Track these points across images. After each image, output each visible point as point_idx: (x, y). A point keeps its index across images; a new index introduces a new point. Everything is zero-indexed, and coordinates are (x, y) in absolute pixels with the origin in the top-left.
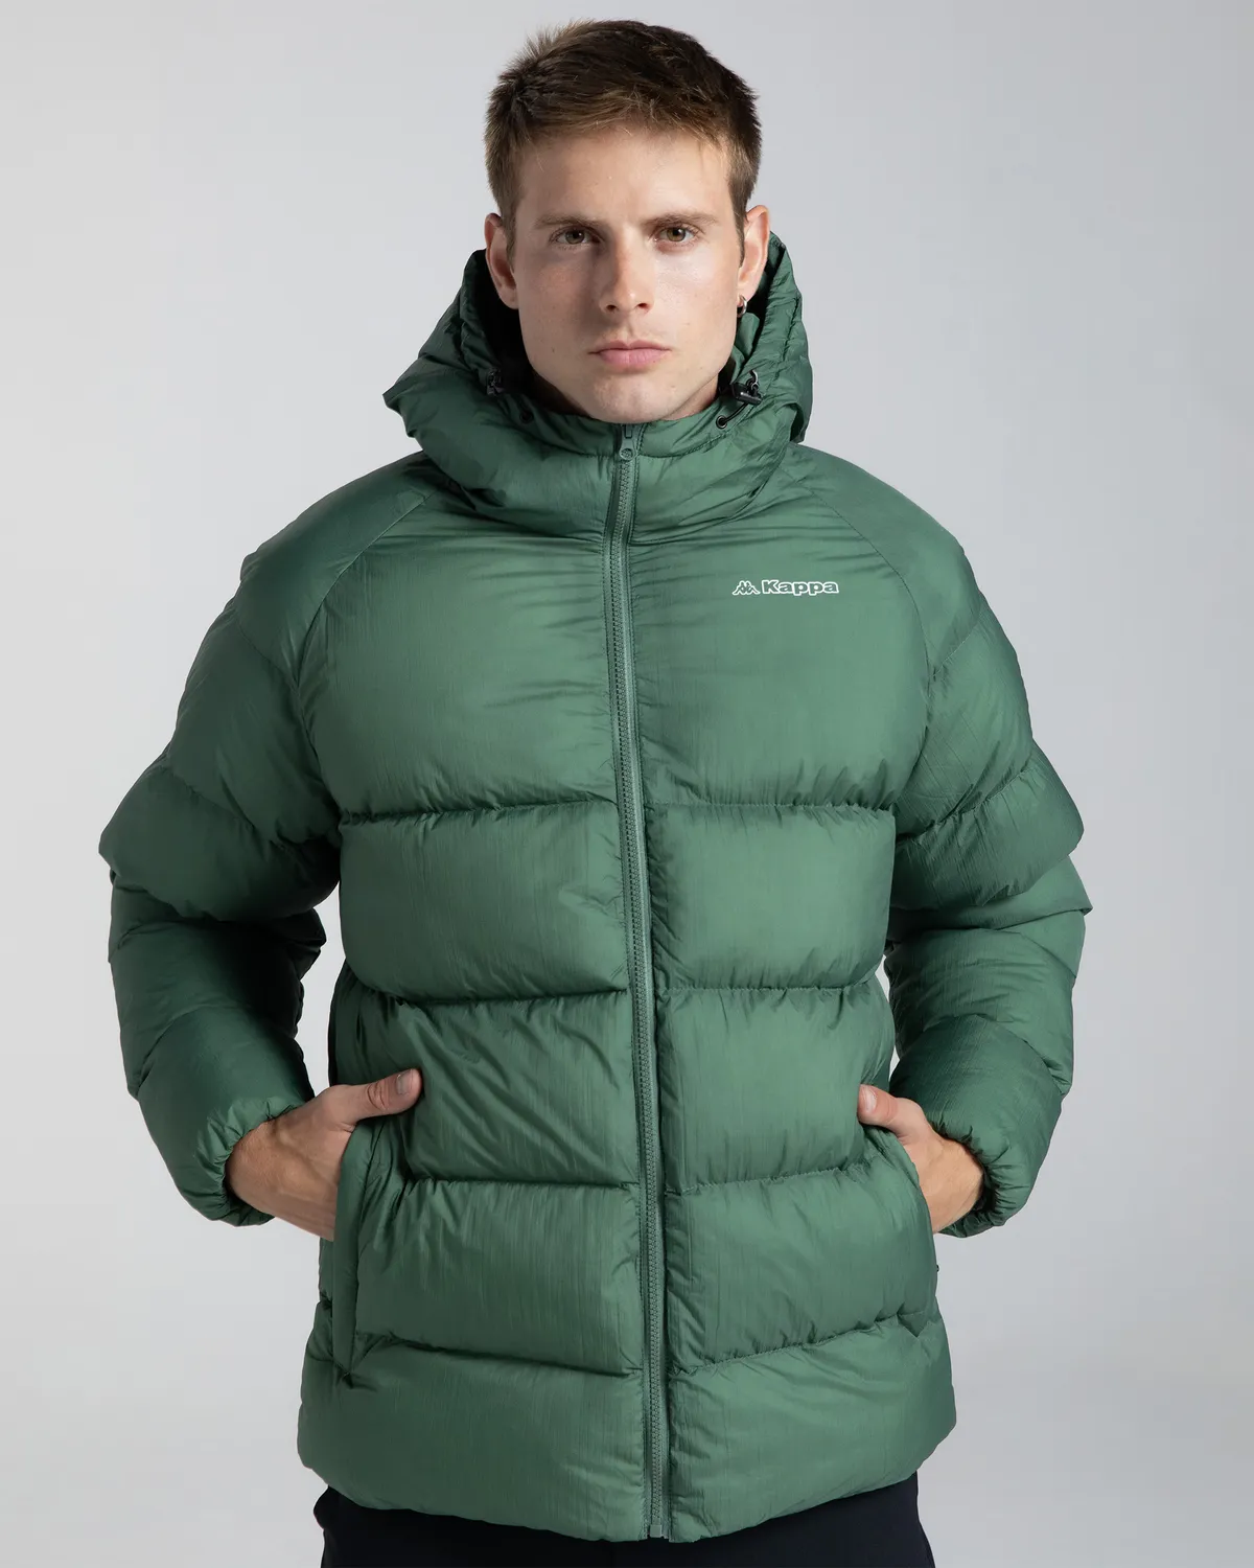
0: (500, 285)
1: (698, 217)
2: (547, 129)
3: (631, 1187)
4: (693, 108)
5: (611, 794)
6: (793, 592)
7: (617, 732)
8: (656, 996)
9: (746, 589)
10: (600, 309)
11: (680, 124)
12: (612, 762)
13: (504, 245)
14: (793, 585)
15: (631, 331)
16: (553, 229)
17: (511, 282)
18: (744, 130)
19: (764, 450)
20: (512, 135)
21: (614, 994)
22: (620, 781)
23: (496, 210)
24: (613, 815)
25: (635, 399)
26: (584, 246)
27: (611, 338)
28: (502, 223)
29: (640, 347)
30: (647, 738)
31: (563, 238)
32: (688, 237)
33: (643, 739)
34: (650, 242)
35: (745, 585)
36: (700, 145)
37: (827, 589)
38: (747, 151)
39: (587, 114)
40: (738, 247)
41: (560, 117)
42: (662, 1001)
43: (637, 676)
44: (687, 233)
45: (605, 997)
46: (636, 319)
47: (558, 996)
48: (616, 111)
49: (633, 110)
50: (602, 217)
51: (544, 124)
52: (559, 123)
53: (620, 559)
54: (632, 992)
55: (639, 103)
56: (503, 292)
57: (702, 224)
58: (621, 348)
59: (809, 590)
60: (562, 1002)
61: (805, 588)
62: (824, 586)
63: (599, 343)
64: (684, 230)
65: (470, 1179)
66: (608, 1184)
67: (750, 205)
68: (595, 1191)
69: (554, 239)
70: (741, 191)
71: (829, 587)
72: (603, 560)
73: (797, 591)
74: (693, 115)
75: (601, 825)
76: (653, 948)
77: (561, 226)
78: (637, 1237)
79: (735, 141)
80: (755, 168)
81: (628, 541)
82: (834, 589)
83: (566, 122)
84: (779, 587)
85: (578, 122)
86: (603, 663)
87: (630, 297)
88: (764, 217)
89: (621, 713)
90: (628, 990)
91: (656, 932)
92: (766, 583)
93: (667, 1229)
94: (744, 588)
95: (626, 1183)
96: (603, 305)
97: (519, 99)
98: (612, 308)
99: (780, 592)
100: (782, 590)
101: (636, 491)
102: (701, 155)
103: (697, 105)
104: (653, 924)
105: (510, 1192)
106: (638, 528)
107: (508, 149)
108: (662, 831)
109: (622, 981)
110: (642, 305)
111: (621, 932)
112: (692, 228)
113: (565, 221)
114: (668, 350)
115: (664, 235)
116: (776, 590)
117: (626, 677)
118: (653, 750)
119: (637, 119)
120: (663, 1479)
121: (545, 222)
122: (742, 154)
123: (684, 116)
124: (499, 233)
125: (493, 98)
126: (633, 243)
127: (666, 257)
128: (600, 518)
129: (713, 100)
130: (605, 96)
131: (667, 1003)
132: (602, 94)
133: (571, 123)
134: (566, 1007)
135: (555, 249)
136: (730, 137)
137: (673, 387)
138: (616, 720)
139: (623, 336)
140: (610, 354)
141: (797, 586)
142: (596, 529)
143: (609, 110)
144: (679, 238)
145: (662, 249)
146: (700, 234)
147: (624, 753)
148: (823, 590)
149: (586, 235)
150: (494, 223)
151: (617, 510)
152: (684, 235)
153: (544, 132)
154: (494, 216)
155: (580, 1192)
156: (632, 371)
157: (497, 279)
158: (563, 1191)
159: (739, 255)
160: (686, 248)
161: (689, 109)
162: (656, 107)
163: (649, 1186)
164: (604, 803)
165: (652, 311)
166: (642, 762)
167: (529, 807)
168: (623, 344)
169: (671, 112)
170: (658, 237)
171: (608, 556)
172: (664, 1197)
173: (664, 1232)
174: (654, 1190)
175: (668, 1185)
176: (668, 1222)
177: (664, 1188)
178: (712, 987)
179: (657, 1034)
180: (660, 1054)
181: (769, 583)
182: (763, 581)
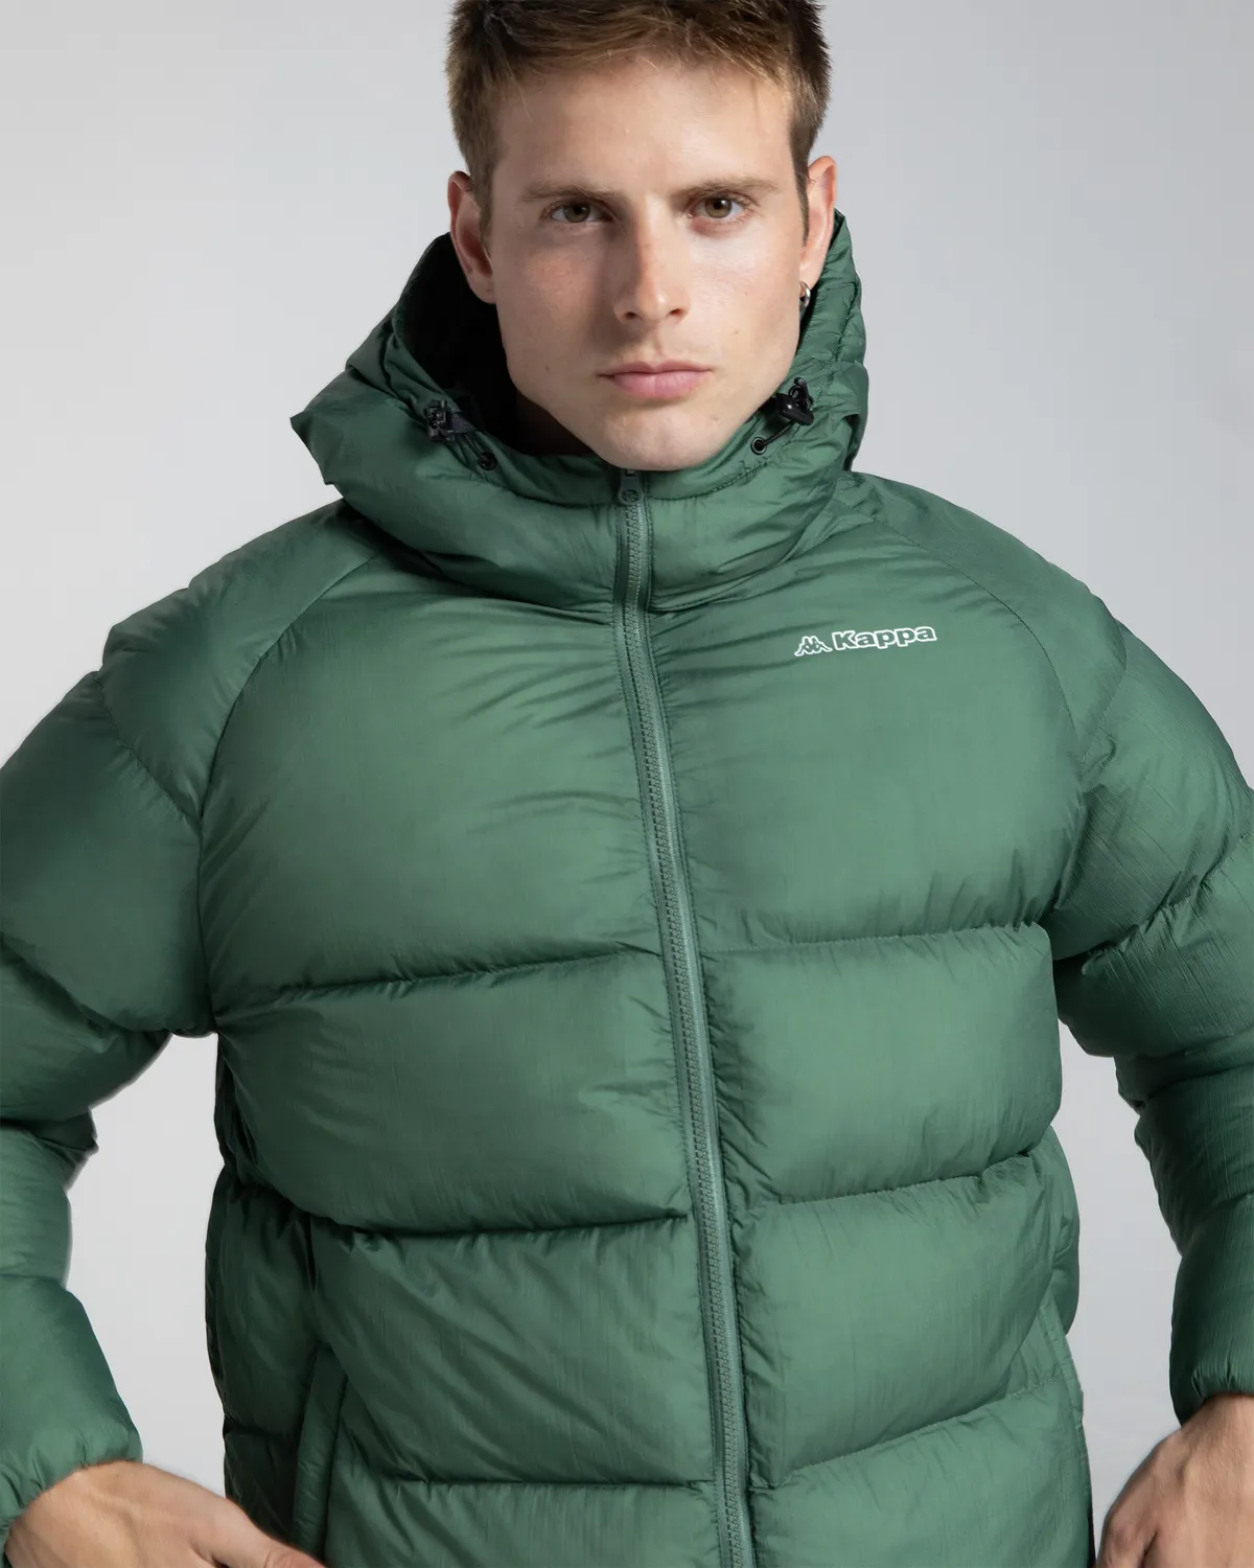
0: (470, 270)
1: (751, 184)
2: (536, 62)
3: (703, 1486)
4: (745, 30)
5: (651, 942)
6: (877, 644)
7: (655, 855)
8: (732, 1218)
9: (813, 647)
10: (614, 317)
11: (726, 54)
12: (650, 895)
13: (477, 215)
14: (874, 635)
15: (658, 347)
16: (546, 202)
17: (485, 267)
18: (811, 59)
19: (816, 480)
20: (485, 69)
21: (670, 1222)
22: (664, 923)
23: (464, 168)
24: (656, 973)
25: (664, 438)
26: (591, 226)
27: (630, 357)
28: (470, 187)
29: (669, 369)
30: (696, 860)
31: (560, 215)
32: (736, 211)
33: (692, 863)
34: (683, 221)
35: (811, 642)
36: (753, 83)
37: (921, 637)
38: (814, 86)
39: (594, 40)
40: (800, 219)
41: (556, 44)
42: (741, 1225)
43: (676, 776)
44: (734, 205)
45: (658, 1227)
46: (667, 332)
47: (589, 1226)
48: (639, 35)
49: (661, 35)
50: (616, 188)
51: (536, 53)
52: (555, 52)
53: (637, 631)
54: (697, 1221)
55: (669, 24)
56: (475, 280)
57: (755, 193)
58: (644, 371)
59: (896, 640)
60: (596, 1233)
61: (891, 637)
62: (916, 634)
63: (613, 364)
64: (729, 201)
65: (477, 1480)
66: (670, 1483)
67: (813, 156)
68: (653, 1494)
69: (547, 216)
70: (802, 137)
71: (921, 634)
72: (614, 633)
73: (882, 642)
74: (746, 41)
75: (638, 984)
76: (722, 1151)
77: (559, 198)
78: (715, 1553)
79: (798, 72)
80: (822, 106)
81: (648, 607)
82: (931, 636)
83: (564, 52)
84: (856, 639)
85: (580, 52)
86: (628, 759)
87: (657, 298)
88: (830, 174)
89: (659, 827)
90: (690, 1217)
91: (725, 1129)
92: (838, 637)
93: (757, 1537)
94: (808, 644)
95: (694, 1482)
96: (619, 311)
97: (493, 16)
98: (631, 315)
99: (858, 646)
100: (861, 643)
101: (652, 548)
102: (755, 98)
103: (749, 25)
104: (720, 1119)
105: (532, 1496)
106: (659, 593)
107: (481, 86)
108: (730, 991)
109: (681, 1203)
110: (676, 312)
111: (676, 1134)
112: (742, 199)
113: (565, 192)
114: (709, 370)
115: (702, 210)
116: (851, 644)
117: (662, 777)
118: (706, 877)
119: (669, 47)
121: (534, 194)
122: (808, 89)
123: (732, 42)
124: (467, 199)
125: (456, 13)
126: (658, 221)
127: (707, 241)
128: (605, 583)
129: (769, 15)
130: (623, 14)
131: (751, 1231)
132: (614, 11)
133: (572, 53)
134: (602, 1243)
135: (549, 228)
136: (791, 68)
137: (716, 419)
138: (653, 837)
139: (647, 354)
140: (630, 380)
142: (602, 597)
143: (627, 34)
144: (722, 212)
145: (700, 230)
146: (753, 206)
147: (667, 883)
148: (916, 638)
149: (592, 208)
150: (461, 185)
151: (628, 573)
152: (729, 208)
153: (531, 64)
154: (460, 174)
155: (629, 1495)
156: (658, 402)
157: (465, 261)
158: (604, 1495)
159: (801, 230)
160: (735, 227)
161: (740, 31)
162: (694, 32)
163: (728, 1482)
164: (642, 956)
165: (686, 320)
166: (692, 894)
167: (537, 967)
168: (648, 367)
169: (714, 36)
170: (694, 213)
171: (620, 628)
172: (749, 1495)
173: (754, 1542)
174: (736, 1484)
175: (755, 1477)
176: (761, 1527)
177: (749, 1482)
178: (804, 1200)
179: (735, 1275)
180: (742, 1301)
181: (842, 635)
182: (834, 634)
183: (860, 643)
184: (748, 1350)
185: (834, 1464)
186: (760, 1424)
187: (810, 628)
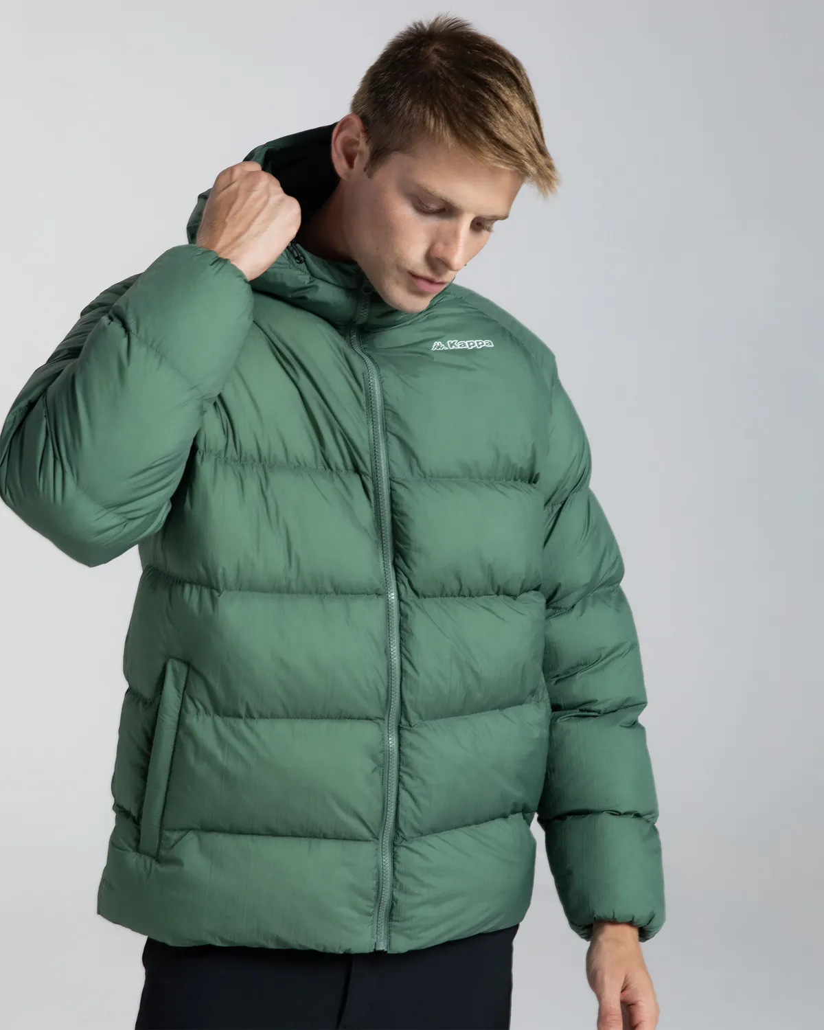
3: (379, 721)
5: (368, 471)
6: (468, 347)
7: (371, 430)
8: (399, 600)
9: (439, 347)
12: (369, 448)
14: (466, 343)
22: (374, 462)
30: (390, 432)
42: (403, 603)
58: (431, 281)
59: (476, 345)
61: (474, 344)
62: (485, 343)
66: (367, 718)
71: (487, 343)
73: (470, 346)
76: (396, 570)
78: (382, 754)
82: (491, 345)
84: (458, 344)
91: (397, 560)
92: (450, 343)
93: (401, 749)
94: (437, 345)
95: (375, 718)
99: (460, 348)
105: (301, 726)
108: (401, 496)
116: (456, 346)
118: (394, 442)
120: (386, 910)
138: (371, 421)
141: (469, 343)
147: (376, 443)
148: (485, 345)
155: (348, 724)
158: (337, 724)
163: (390, 721)
166: (387, 449)
168: (434, 280)
172: (399, 728)
173: (400, 751)
174: (394, 724)
175: (403, 720)
176: (403, 744)
177: (400, 722)
178: (430, 597)
179: (401, 626)
180: (403, 637)
181: (452, 342)
182: (448, 342)
183: (460, 346)
184: (404, 659)
185: (440, 721)
186: (407, 696)
187: (437, 339)
